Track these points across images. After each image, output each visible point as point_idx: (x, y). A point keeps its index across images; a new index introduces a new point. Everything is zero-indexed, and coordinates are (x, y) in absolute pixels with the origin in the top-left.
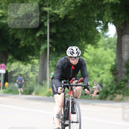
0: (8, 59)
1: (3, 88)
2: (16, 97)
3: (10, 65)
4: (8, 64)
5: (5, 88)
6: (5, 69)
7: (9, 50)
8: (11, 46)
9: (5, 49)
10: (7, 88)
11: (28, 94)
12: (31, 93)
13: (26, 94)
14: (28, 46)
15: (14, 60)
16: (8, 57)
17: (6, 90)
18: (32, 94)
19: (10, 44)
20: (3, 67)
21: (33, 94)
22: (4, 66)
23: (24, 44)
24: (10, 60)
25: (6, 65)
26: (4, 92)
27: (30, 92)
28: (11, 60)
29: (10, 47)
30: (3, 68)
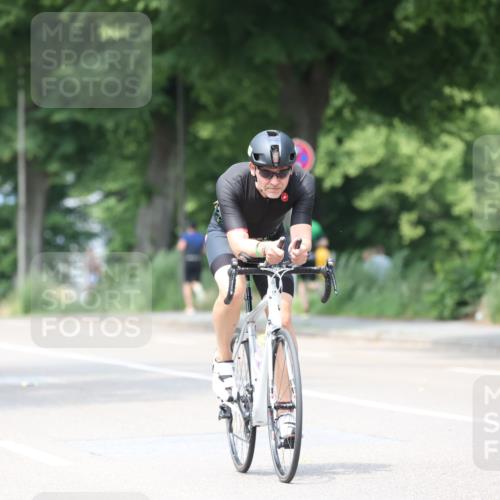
0: (330, 112)
2: (378, 339)
3: (340, 141)
4: (327, 142)
7: (333, 59)
8: (343, 31)
9: (308, 54)
11: (447, 313)
12: (467, 310)
13: (441, 318)
14: (441, 32)
15: (362, 114)
16: (326, 101)
18: (470, 317)
19: (340, 21)
21: (479, 316)
22: (304, 152)
23: (422, 21)
24: (339, 112)
25: (315, 146)
27: (462, 303)
28: (347, 113)
29: (335, 41)
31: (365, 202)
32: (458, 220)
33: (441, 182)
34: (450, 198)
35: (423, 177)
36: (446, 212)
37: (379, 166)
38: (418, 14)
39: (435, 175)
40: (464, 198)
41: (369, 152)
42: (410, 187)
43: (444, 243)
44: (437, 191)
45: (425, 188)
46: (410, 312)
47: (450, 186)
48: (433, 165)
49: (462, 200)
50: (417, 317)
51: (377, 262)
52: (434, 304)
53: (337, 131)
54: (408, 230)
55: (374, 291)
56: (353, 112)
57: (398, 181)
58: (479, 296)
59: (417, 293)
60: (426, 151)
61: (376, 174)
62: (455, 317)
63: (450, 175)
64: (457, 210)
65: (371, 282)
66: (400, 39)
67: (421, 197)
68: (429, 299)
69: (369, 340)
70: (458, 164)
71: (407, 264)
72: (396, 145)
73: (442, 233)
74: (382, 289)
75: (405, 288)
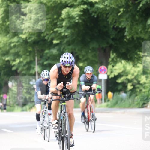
0: (110, 59)
1: (105, 101)
2: (124, 113)
3: (113, 66)
4: (110, 67)
5: (108, 101)
6: (107, 73)
7: (111, 47)
8: (113, 39)
9: (104, 45)
10: (111, 100)
11: (140, 106)
12: (145, 105)
13: (139, 107)
15: (118, 59)
16: (109, 56)
17: (109, 103)
18: (146, 107)
19: (112, 37)
20: (103, 70)
21: (148, 106)
22: (105, 69)
24: (113, 59)
25: (107, 68)
26: (107, 106)
27: (144, 104)
28: (115, 60)
29: (111, 42)
30: (103, 72)
31: (119, 81)
32: (141, 85)
33: (137, 75)
34: (139, 79)
35: (133, 75)
36: (139, 83)
37: (122, 72)
38: (130, 35)
39: (136, 74)
40: (143, 79)
41: (120, 69)
42: (130, 77)
43: (138, 90)
44: (136, 78)
45: (133, 77)
46: (132, 106)
47: (139, 77)
48: (135, 72)
49: (142, 80)
50: (133, 107)
51: (123, 95)
52: (137, 104)
53: (113, 64)
54: (130, 87)
55: (123, 101)
56: (116, 59)
57: (127, 76)
58: (148, 102)
59: (133, 101)
60: (133, 68)
61: (122, 74)
62: (142, 107)
63: (139, 74)
64: (141, 82)
65: (122, 100)
66: (127, 41)
67: (132, 79)
68: (136, 103)
69: (122, 113)
70: (142, 71)
71: (130, 95)
72: (126, 67)
73: (138, 88)
74: (124, 101)
75: (130, 100)
